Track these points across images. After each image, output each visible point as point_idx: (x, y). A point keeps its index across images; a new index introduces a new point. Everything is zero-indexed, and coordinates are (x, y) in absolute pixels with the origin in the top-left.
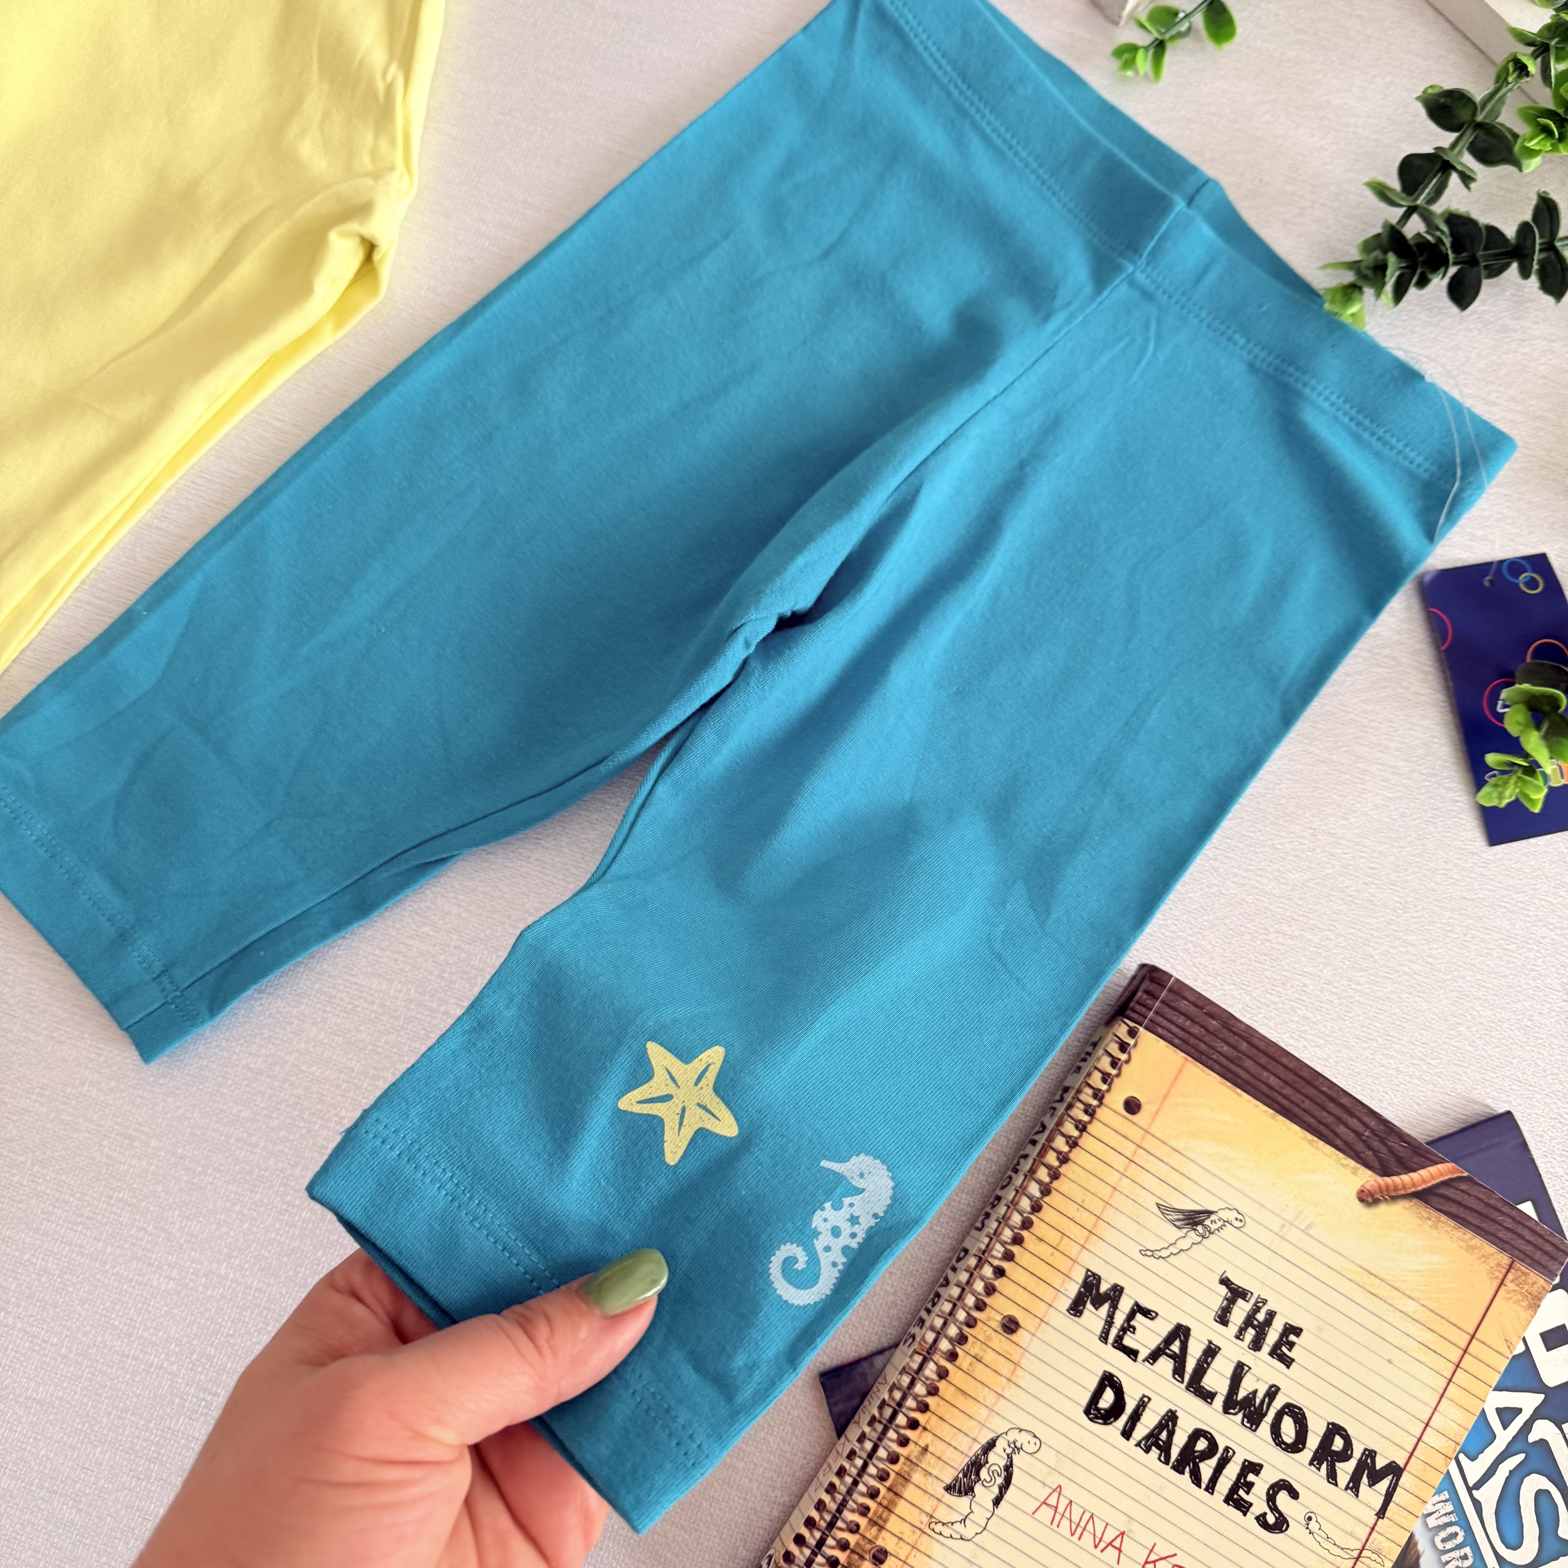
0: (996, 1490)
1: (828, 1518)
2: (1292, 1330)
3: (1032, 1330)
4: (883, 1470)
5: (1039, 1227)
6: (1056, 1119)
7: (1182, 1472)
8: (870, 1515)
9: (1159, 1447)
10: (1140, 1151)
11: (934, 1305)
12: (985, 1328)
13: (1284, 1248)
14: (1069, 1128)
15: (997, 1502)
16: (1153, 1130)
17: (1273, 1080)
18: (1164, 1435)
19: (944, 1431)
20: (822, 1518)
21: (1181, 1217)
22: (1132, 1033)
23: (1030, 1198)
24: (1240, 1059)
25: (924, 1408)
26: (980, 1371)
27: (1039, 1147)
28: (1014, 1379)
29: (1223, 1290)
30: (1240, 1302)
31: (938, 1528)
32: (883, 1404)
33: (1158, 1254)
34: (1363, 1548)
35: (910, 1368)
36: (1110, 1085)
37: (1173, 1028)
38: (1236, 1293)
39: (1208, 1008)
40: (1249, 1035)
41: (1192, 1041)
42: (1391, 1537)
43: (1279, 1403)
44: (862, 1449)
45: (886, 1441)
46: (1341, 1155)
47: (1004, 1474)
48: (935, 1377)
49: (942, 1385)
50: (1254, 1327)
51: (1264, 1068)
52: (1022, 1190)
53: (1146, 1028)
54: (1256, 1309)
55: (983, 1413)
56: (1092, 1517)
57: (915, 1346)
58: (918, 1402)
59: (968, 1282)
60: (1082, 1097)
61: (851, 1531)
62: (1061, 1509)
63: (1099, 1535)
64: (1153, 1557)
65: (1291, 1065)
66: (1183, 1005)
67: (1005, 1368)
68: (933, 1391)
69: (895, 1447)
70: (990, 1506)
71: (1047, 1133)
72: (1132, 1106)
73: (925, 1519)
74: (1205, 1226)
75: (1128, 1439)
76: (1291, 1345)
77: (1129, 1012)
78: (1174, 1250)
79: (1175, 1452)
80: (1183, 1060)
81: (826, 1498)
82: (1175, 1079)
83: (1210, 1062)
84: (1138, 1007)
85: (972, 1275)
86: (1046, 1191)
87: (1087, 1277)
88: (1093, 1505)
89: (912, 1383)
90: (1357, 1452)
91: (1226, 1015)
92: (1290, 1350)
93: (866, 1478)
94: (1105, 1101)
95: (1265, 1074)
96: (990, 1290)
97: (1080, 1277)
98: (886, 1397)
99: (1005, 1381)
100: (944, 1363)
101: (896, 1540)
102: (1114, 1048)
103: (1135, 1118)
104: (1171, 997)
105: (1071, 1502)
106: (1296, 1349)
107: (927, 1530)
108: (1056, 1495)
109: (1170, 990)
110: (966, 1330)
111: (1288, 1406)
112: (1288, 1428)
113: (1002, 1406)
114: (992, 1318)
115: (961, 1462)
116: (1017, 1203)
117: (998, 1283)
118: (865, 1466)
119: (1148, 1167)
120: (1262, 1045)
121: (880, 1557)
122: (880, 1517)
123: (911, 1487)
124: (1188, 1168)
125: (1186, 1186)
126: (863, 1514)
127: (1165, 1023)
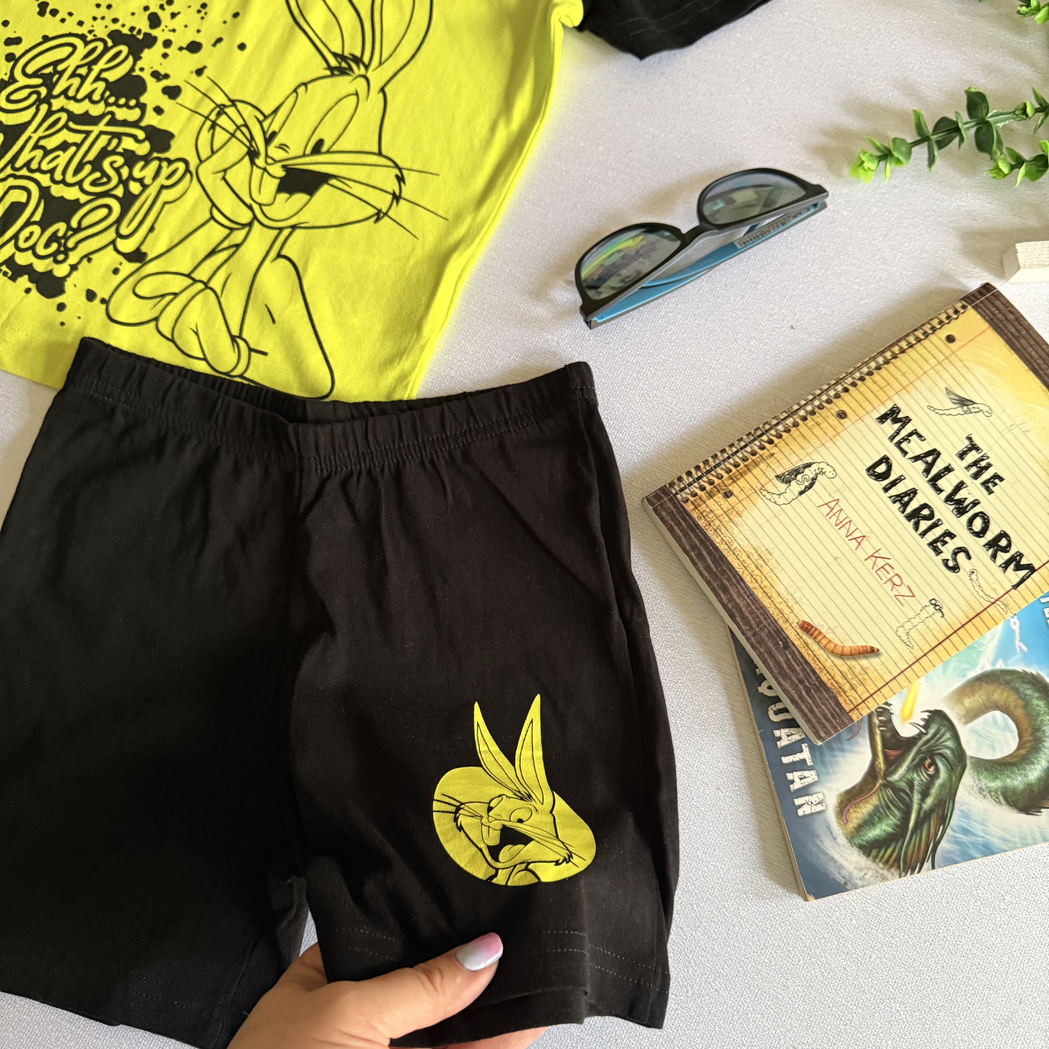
0: (803, 488)
1: (708, 468)
2: (998, 477)
3: (853, 421)
4: (746, 456)
5: (876, 377)
7: (910, 520)
8: (731, 474)
9: (901, 503)
10: (946, 360)
12: (828, 412)
13: (1009, 436)
14: (911, 339)
15: (801, 493)
16: (957, 353)
17: (1033, 353)
18: (906, 499)
19: (786, 450)
20: (705, 467)
21: (957, 398)
22: (964, 307)
23: (877, 363)
24: (1019, 337)
26: (817, 430)
28: (834, 440)
29: (967, 443)
30: (974, 452)
31: (765, 493)
32: (758, 428)
33: (937, 411)
34: (998, 600)
35: (780, 418)
36: (942, 326)
37: (988, 312)
38: (974, 447)
39: (1010, 308)
40: (1029, 329)
41: (996, 320)
42: (1017, 601)
43: (977, 509)
44: (738, 444)
45: (752, 445)
47: (810, 482)
48: (791, 425)
49: (793, 429)
50: (977, 467)
51: (1031, 346)
52: (873, 359)
53: (973, 307)
54: (982, 459)
55: (810, 449)
56: (850, 521)
58: (777, 433)
59: (826, 390)
61: (718, 478)
62: (834, 511)
63: (851, 531)
64: (876, 555)
66: (997, 303)
67: (831, 433)
68: (787, 431)
69: (756, 449)
70: (797, 493)
73: (759, 486)
74: (969, 408)
75: (885, 492)
76: (995, 484)
79: (909, 510)
80: (987, 327)
81: (710, 460)
82: (979, 335)
83: (1002, 333)
84: (973, 298)
85: (830, 387)
86: (887, 362)
87: (893, 407)
88: (853, 516)
89: (777, 424)
90: (1013, 551)
92: (993, 487)
93: (735, 457)
94: (936, 332)
95: (1030, 349)
96: (837, 396)
97: (889, 405)
98: (761, 426)
99: (828, 439)
100: (798, 420)
101: (740, 490)
102: (951, 312)
103: (951, 345)
104: (992, 297)
105: (841, 510)
106: (996, 487)
107: (758, 491)
108: (834, 503)
109: (992, 294)
110: (817, 410)
111: (981, 512)
113: (822, 449)
114: (833, 408)
116: (868, 364)
117: (843, 394)
118: (737, 452)
119: (948, 369)
120: (1034, 335)
121: (728, 495)
122: (736, 477)
123: (757, 469)
124: (969, 377)
125: (965, 385)
126: (727, 472)
127: (984, 308)
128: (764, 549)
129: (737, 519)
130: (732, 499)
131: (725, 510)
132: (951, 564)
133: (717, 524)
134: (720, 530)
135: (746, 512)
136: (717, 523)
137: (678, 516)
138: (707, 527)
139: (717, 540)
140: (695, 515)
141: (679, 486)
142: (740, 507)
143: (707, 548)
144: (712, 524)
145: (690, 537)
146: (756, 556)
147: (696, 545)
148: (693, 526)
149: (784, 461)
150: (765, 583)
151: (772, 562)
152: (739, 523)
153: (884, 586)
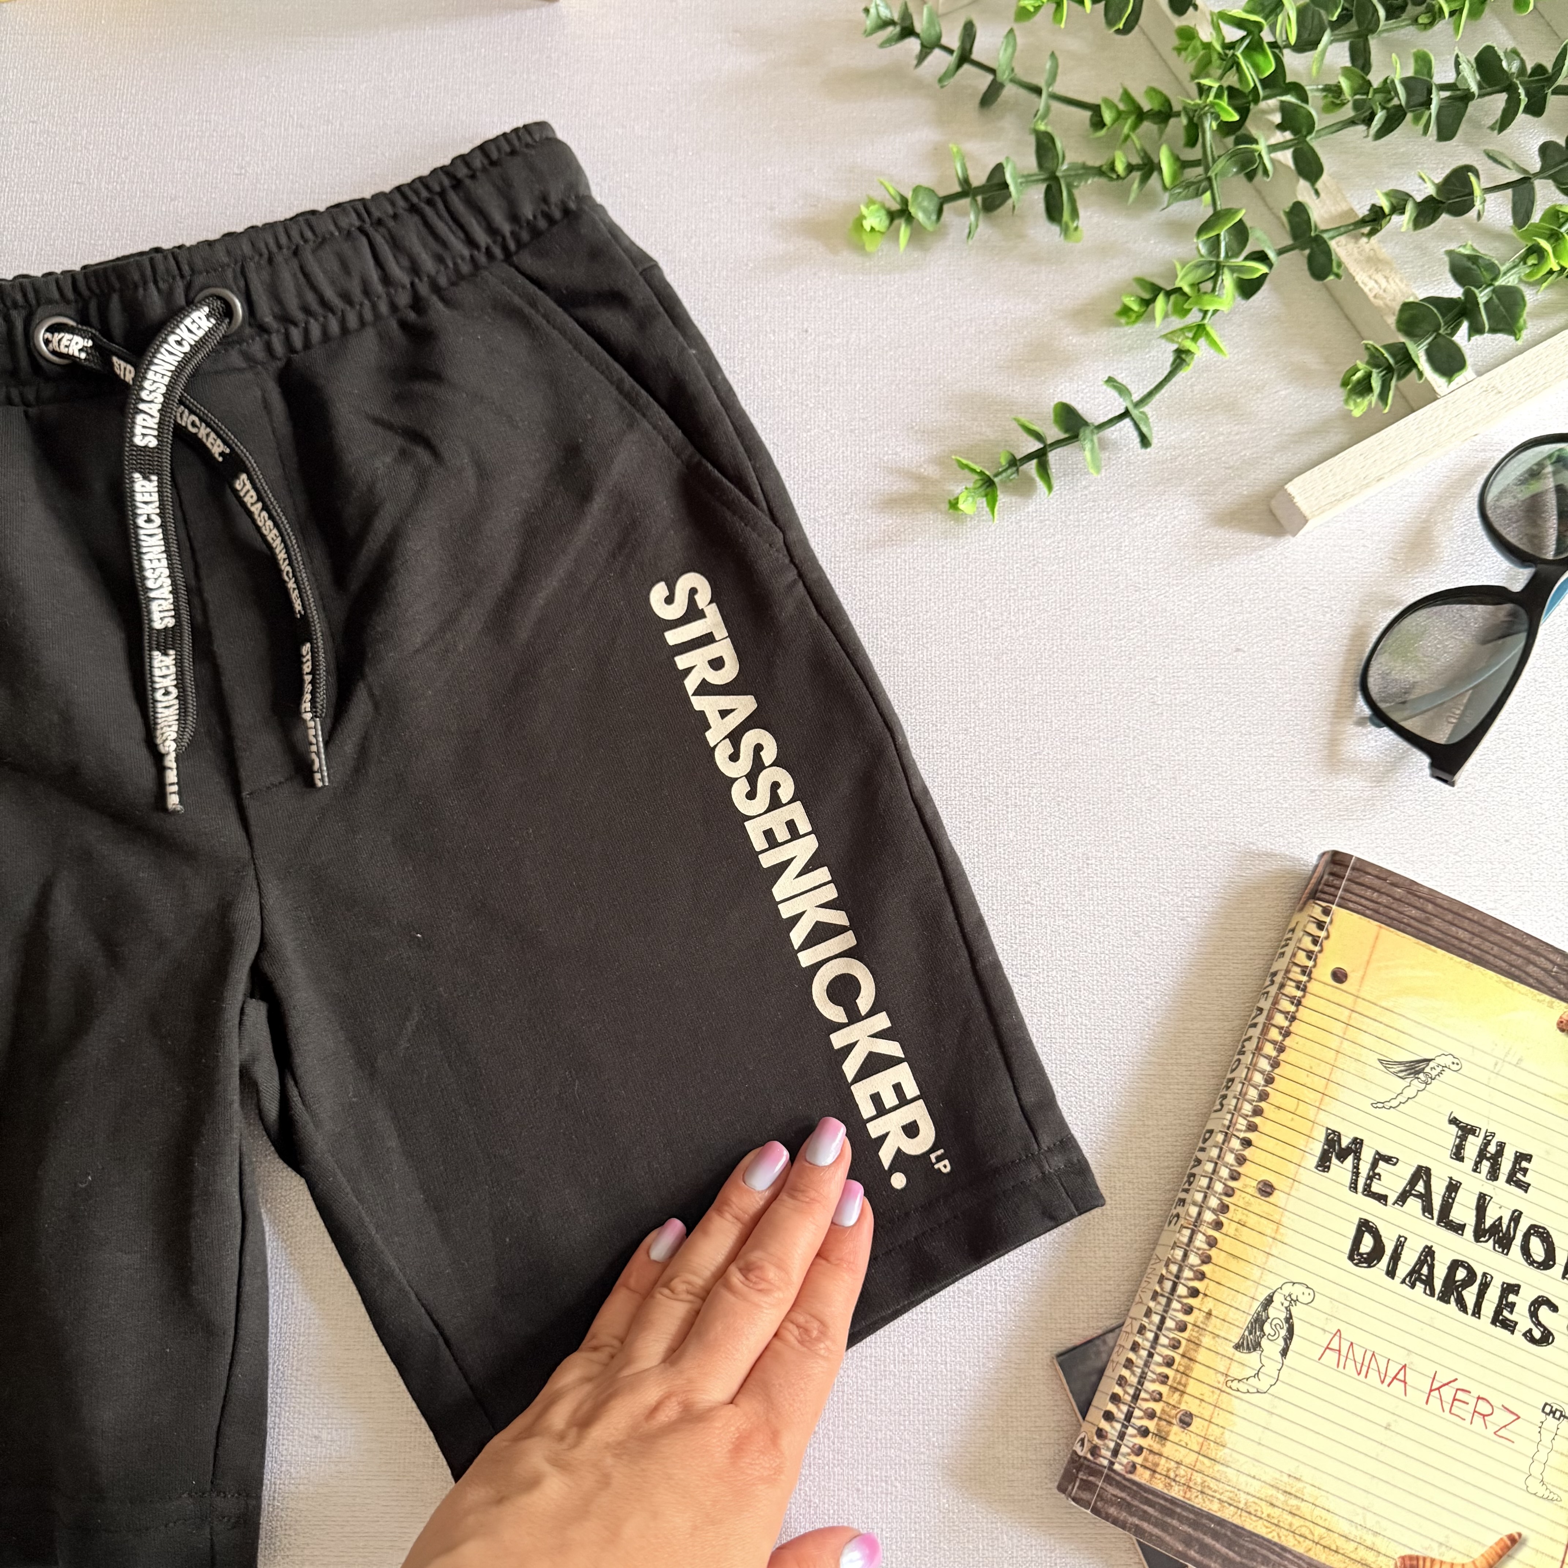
0: (1281, 1343)
1: (1131, 1391)
2: (1522, 1157)
3: (1287, 1190)
4: (1173, 1339)
5: (1275, 1097)
6: (1270, 1000)
7: (1448, 1302)
8: (1170, 1382)
9: (1422, 1281)
10: (1354, 1015)
11: (1190, 1184)
12: (1244, 1195)
13: (1501, 1084)
14: (1286, 1005)
15: (1284, 1352)
16: (1362, 994)
17: (1461, 934)
18: (1425, 1271)
19: (1224, 1294)
20: (1126, 1392)
21: (1402, 1068)
22: (1326, 912)
23: (1262, 1072)
24: (1429, 919)
25: (1201, 1276)
26: (1246, 1235)
27: (1260, 1027)
28: (1278, 1237)
29: (1454, 1129)
30: (1470, 1137)
31: (1235, 1385)
32: (1162, 1278)
33: (1387, 1105)
35: (1182, 1242)
36: (1315, 960)
37: (1362, 901)
38: (1467, 1131)
39: (1391, 879)
40: (1432, 897)
41: (1382, 910)
43: (1523, 1227)
44: (1151, 1322)
45: (1171, 1312)
46: (1536, 992)
47: (1286, 1326)
48: (1206, 1247)
49: (1213, 1252)
50: (1488, 1159)
51: (1452, 923)
52: (1253, 1067)
53: (1339, 905)
54: (1487, 1143)
55: (1256, 1273)
56: (1373, 1355)
57: (1182, 1221)
58: (1195, 1272)
59: (1219, 1157)
60: (1291, 975)
61: (1155, 1400)
62: (1344, 1352)
63: (1383, 1371)
64: (1435, 1386)
65: (1476, 918)
66: (1367, 879)
67: (1268, 1228)
68: (1206, 1260)
69: (1181, 1316)
70: (1279, 1358)
71: (1265, 1013)
72: (1339, 976)
73: (1222, 1379)
74: (1426, 1074)
75: (1393, 1277)
76: (1525, 1171)
77: (1318, 894)
78: (1401, 1099)
79: (1438, 1284)
80: (1377, 928)
81: (1126, 1373)
82: (1374, 947)
83: (1402, 926)
84: (1327, 889)
85: (1221, 1149)
86: (1275, 1064)
87: (1328, 1135)
88: (1372, 1344)
89: (1185, 1255)
91: (1408, 882)
92: (1524, 1175)
93: (1159, 1349)
94: (1313, 976)
95: (1454, 929)
96: (1241, 1160)
97: (1321, 1135)
98: (1164, 1272)
99: (1270, 1241)
100: (1211, 1232)
101: (1198, 1402)
102: (1312, 929)
103: (1344, 986)
104: (1356, 874)
105: (1352, 1344)
106: (1529, 1174)
107: (1225, 1388)
108: (1337, 1338)
109: (1353, 869)
110: (1226, 1200)
111: (1532, 1227)
112: (1537, 1248)
113: (1272, 1263)
114: (1247, 1184)
115: (1245, 1320)
116: (1251, 1079)
117: (1248, 1153)
118: (1157, 1337)
119: (1364, 1028)
120: (1445, 904)
121: (1186, 1420)
122: (1179, 1383)
123: (1202, 1351)
124: (1400, 1023)
125: (1403, 1040)
126: (1164, 1383)
127: (1354, 898)
128: (1285, 1478)
129: (1221, 1454)
130: (1196, 1424)
131: (1197, 1448)
132: (1537, 1334)
133: (1199, 1481)
134: (1210, 1488)
135: (1227, 1433)
136: (1198, 1478)
137: (1136, 1503)
138: (1188, 1496)
139: (1213, 1507)
140: (1158, 1485)
141: (1108, 1448)
142: (1214, 1432)
143: (1207, 1531)
144: (1191, 1484)
145: (1175, 1528)
146: (1282, 1497)
147: (1190, 1535)
148: (1168, 1505)
149: (1233, 1315)
150: (1318, 1531)
151: (1309, 1492)
152: (1228, 1459)
153: (1471, 1427)
